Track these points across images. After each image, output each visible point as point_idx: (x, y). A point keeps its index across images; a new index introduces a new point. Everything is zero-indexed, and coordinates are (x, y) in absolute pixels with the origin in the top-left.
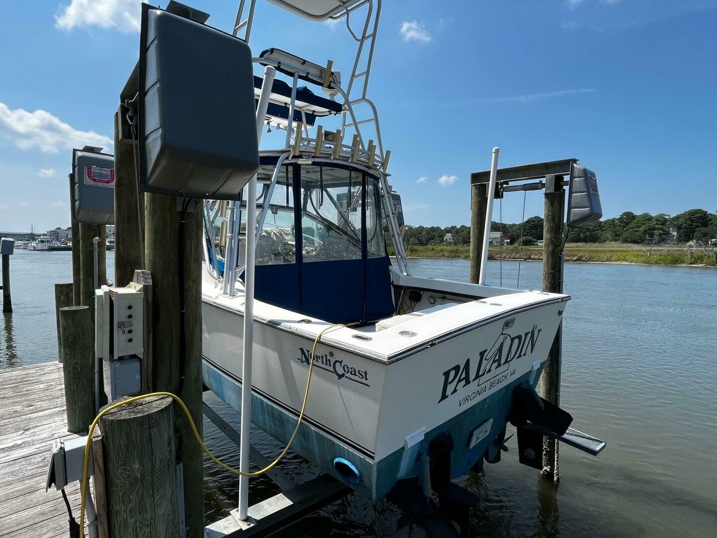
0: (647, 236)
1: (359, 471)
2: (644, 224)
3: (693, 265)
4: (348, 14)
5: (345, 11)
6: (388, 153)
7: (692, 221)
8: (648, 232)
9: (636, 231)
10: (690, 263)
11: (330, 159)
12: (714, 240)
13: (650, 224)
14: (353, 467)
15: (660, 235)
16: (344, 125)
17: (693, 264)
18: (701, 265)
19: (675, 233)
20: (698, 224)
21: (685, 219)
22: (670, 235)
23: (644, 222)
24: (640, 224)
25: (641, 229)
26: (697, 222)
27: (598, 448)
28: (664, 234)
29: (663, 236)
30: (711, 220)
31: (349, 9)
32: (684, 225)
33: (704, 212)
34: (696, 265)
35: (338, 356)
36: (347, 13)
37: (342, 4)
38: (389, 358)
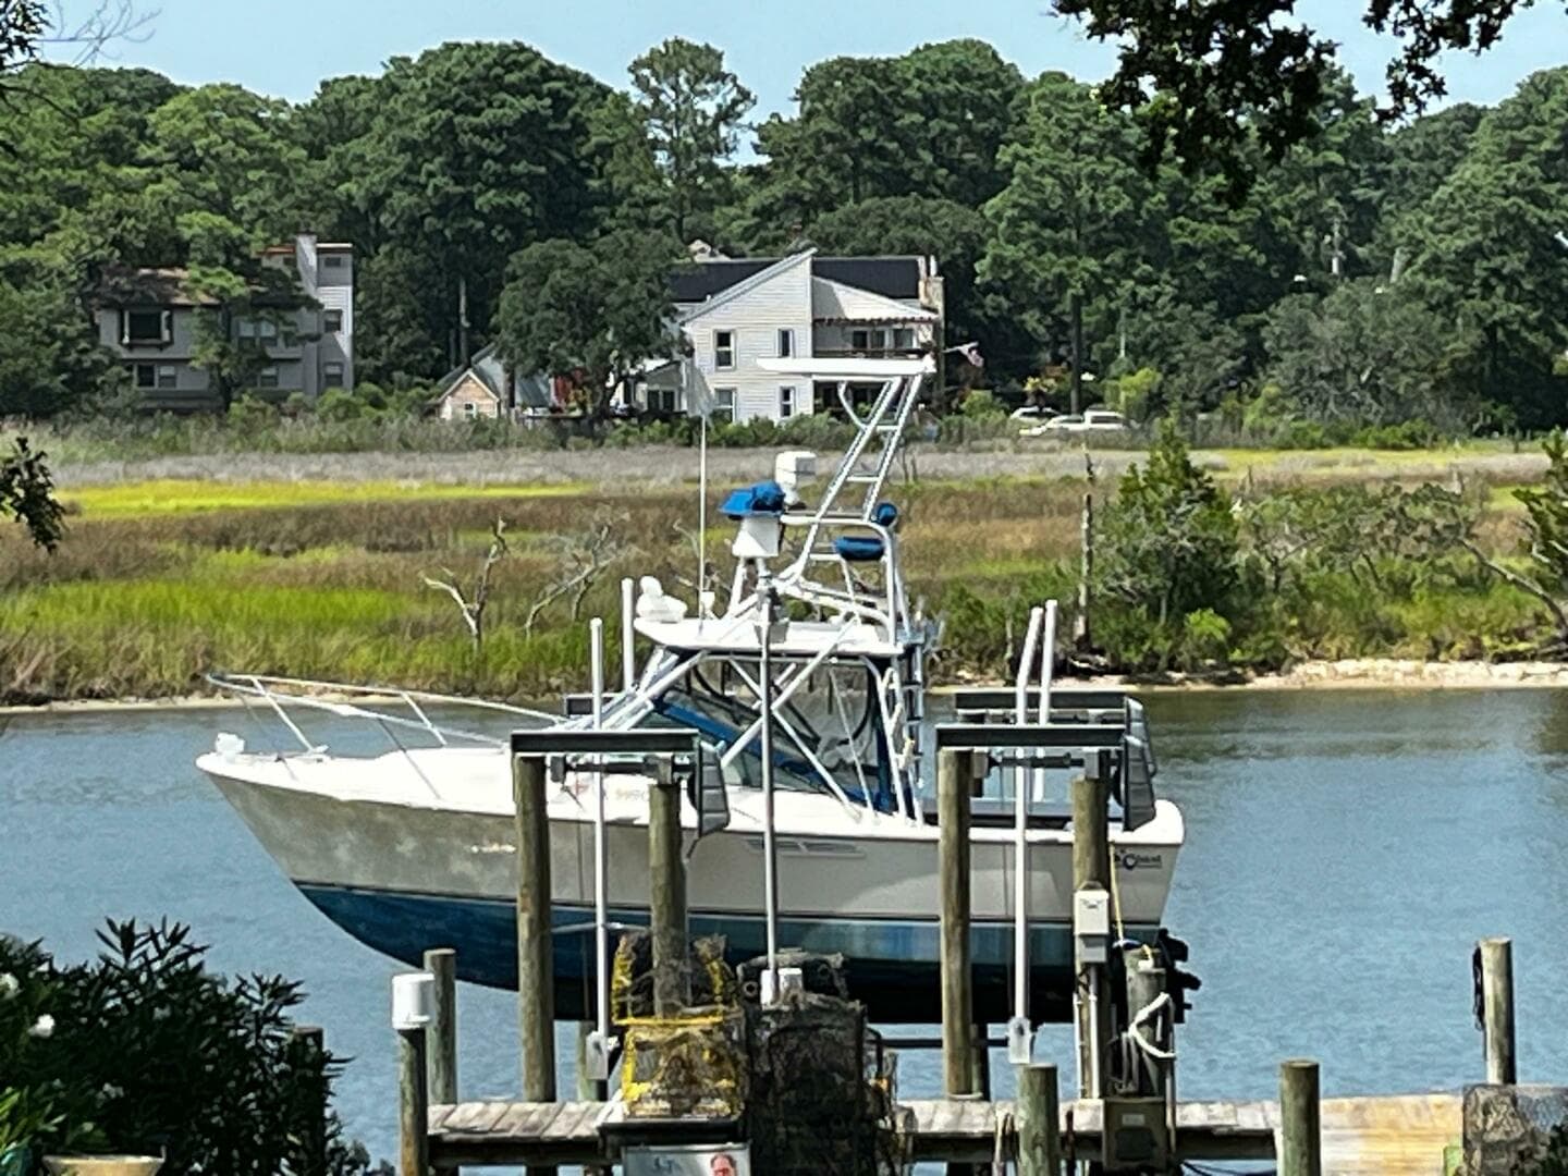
0: (108, 323)
2: (76, 198)
7: (458, 169)
8: (113, 279)
15: (223, 310)
19: (338, 297)
20: (519, 199)
21: (407, 146)
22: (307, 321)
23: (76, 178)
24: (41, 200)
25: (54, 254)
26: (507, 182)
28: (255, 305)
29: (247, 330)
32: (402, 199)
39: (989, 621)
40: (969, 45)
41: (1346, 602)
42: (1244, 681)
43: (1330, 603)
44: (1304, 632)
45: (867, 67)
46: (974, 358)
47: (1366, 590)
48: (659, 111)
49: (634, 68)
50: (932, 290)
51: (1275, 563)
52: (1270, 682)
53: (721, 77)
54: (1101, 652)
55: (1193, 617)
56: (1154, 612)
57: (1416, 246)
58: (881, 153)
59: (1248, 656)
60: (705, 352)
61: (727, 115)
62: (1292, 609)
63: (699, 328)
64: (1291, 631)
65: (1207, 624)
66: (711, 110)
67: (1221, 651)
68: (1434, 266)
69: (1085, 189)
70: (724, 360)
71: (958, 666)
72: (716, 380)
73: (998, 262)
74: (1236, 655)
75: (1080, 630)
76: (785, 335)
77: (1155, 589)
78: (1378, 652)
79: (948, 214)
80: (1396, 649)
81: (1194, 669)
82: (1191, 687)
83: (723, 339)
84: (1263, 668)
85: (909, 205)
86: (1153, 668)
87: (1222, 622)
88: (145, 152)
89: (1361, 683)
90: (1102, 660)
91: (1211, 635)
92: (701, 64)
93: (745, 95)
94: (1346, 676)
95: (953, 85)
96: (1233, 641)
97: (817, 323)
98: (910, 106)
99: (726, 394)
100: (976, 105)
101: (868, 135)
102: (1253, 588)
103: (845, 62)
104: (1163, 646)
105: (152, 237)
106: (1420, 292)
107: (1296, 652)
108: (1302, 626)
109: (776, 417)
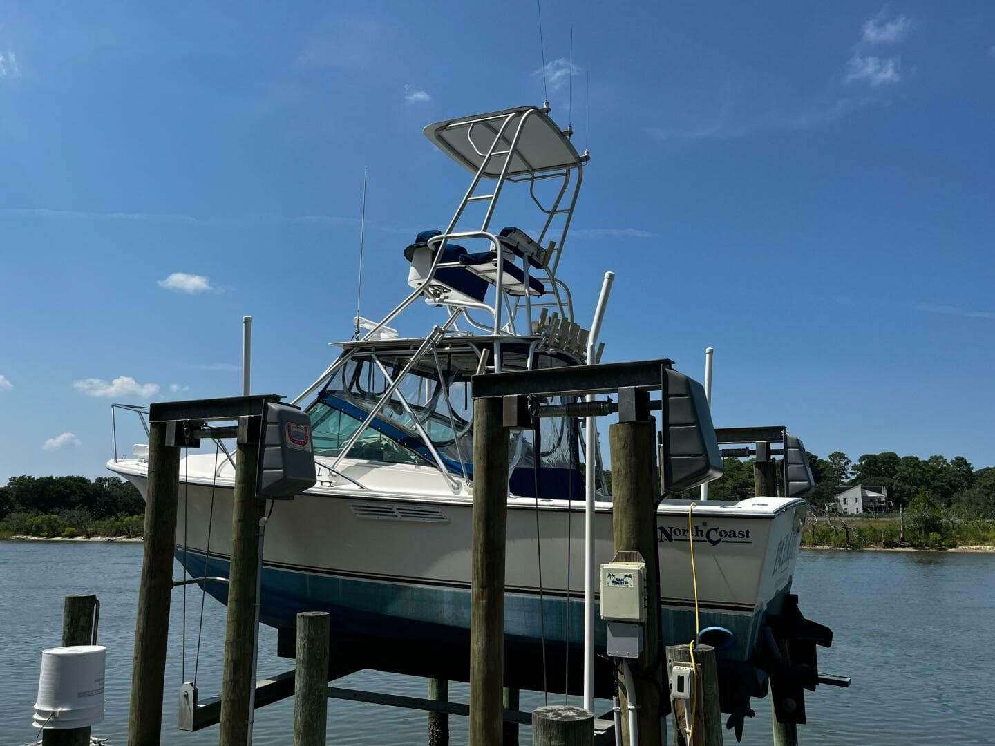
1: (732, 632)
2: (732, 476)
3: (818, 548)
4: (533, 181)
5: (530, 176)
6: (602, 345)
8: (738, 489)
9: (721, 488)
10: (815, 544)
11: (562, 349)
12: (832, 504)
13: (740, 477)
14: (725, 630)
16: (517, 305)
17: (817, 545)
18: (827, 547)
23: (731, 473)
27: (848, 680)
30: (823, 470)
31: (536, 175)
33: (812, 456)
34: (821, 548)
35: (712, 524)
36: (533, 179)
37: (531, 170)
38: (775, 513)
39: (878, 534)
40: (891, 453)
41: (971, 532)
42: (946, 550)
43: (967, 532)
44: (961, 539)
45: (871, 456)
46: (893, 504)
47: (977, 529)
48: (834, 463)
49: (829, 456)
50: (884, 491)
51: (952, 522)
52: (953, 550)
53: (845, 458)
54: (907, 542)
55: (931, 534)
56: (921, 533)
57: (981, 484)
58: (875, 470)
59: (946, 544)
60: (842, 502)
61: (846, 464)
62: (958, 533)
63: (841, 497)
64: (958, 538)
65: (934, 535)
66: (843, 463)
67: (939, 542)
68: (985, 487)
69: (912, 474)
70: (845, 503)
71: (871, 544)
72: (844, 506)
73: (896, 486)
74: (943, 543)
75: (901, 536)
76: (857, 499)
77: (921, 527)
78: (981, 544)
79: (887, 479)
80: (987, 543)
81: (932, 546)
82: (931, 550)
83: (845, 499)
84: (951, 546)
85: (880, 478)
86: (921, 546)
87: (939, 535)
88: (743, 469)
89: (978, 551)
90: (908, 544)
91: (936, 539)
92: (842, 456)
93: (849, 461)
94: (973, 549)
95: (888, 459)
96: (943, 539)
97: (862, 497)
98: (880, 462)
99: (846, 509)
100: (892, 462)
101: (872, 467)
102: (947, 528)
103: (867, 455)
104: (923, 540)
105: (744, 482)
106: (982, 492)
107: (959, 543)
108: (960, 537)
109: (855, 513)
